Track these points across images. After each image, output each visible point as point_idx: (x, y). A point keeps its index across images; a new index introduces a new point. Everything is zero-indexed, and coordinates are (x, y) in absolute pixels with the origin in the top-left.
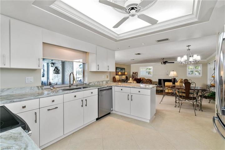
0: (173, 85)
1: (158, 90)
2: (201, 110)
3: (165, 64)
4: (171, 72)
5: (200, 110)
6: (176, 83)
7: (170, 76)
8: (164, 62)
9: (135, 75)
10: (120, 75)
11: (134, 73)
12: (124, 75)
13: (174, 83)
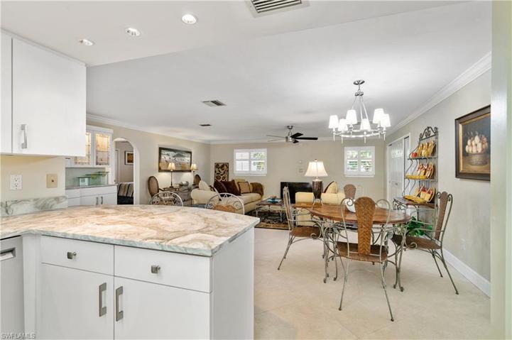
0: (317, 201)
1: (279, 213)
2: (398, 287)
3: (296, 142)
4: (310, 163)
5: (395, 287)
6: (323, 195)
7: (307, 174)
8: (293, 137)
9: (222, 172)
10: (174, 171)
11: (220, 165)
12: (190, 171)
13: (318, 196)
